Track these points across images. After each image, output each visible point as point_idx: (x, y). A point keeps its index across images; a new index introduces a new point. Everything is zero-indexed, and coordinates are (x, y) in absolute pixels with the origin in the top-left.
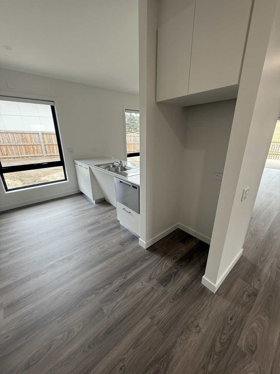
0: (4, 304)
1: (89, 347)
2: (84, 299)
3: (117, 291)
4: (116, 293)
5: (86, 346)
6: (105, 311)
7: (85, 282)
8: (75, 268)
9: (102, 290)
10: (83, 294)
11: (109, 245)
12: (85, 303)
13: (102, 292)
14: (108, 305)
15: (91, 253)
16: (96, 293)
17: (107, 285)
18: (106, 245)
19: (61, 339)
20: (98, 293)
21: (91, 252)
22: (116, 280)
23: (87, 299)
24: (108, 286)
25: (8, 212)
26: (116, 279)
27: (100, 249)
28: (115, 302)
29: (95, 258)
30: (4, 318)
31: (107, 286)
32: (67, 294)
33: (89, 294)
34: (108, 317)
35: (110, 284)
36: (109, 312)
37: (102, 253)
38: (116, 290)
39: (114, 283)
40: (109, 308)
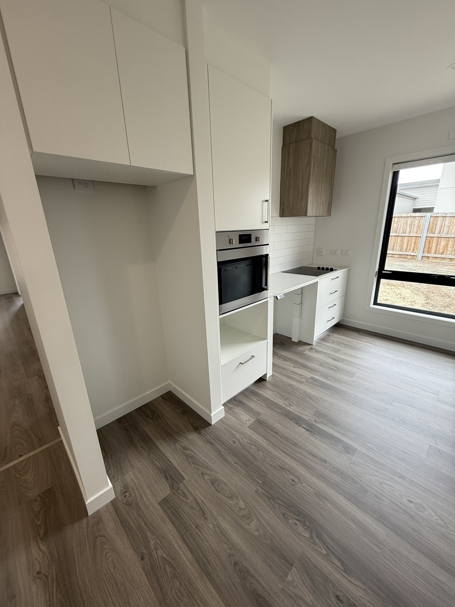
0: (261, 416)
1: (236, 563)
2: (295, 517)
3: (337, 597)
4: (331, 595)
5: (236, 558)
6: (289, 578)
7: (323, 502)
8: (338, 470)
9: (324, 552)
10: (302, 510)
11: (440, 522)
12: (290, 521)
13: (321, 554)
14: (302, 581)
15: (384, 485)
16: (314, 540)
17: (339, 559)
18: (432, 513)
19: (240, 508)
20: (314, 543)
21: (387, 484)
22: (361, 585)
23: (297, 522)
24: (339, 565)
25: (360, 332)
26: (363, 583)
27: (410, 501)
28: (313, 600)
29: (379, 499)
30: (248, 427)
31: (336, 562)
32: (293, 481)
33: (307, 523)
34: (283, 590)
35: (346, 570)
36: (291, 589)
37: (405, 511)
38: (338, 593)
39: (353, 581)
40: (297, 586)
